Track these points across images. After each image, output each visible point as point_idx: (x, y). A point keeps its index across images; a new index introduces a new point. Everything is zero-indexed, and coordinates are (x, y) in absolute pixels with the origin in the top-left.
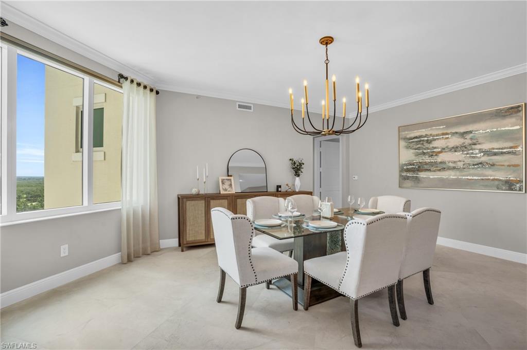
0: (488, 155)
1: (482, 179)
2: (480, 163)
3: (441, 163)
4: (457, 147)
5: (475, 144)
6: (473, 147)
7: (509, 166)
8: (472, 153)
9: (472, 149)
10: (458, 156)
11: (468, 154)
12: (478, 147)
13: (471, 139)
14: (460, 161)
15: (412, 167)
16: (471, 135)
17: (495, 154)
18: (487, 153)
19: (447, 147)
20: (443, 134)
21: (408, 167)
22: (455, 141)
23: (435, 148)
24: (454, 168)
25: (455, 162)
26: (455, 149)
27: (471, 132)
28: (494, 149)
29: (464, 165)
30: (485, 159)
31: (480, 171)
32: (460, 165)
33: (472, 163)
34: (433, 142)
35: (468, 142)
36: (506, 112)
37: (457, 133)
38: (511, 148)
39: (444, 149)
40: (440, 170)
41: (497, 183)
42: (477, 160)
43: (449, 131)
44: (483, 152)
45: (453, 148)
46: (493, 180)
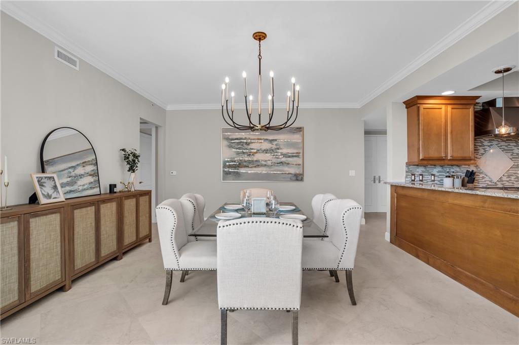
0: (286, 157)
1: (282, 173)
2: (281, 162)
3: (256, 161)
4: (267, 150)
5: (278, 149)
6: (278, 150)
7: (296, 165)
8: (277, 155)
9: (276, 152)
10: (268, 156)
11: (274, 155)
12: (280, 151)
13: (276, 145)
14: (269, 160)
15: (234, 163)
16: (276, 142)
17: (289, 157)
18: (285, 155)
19: (261, 149)
20: (258, 139)
21: (230, 164)
22: (266, 146)
23: (252, 149)
24: (265, 165)
25: (266, 161)
26: (266, 151)
27: (276, 140)
28: (288, 153)
29: (272, 163)
30: (284, 159)
31: (281, 168)
32: (269, 163)
33: (276, 162)
34: (251, 145)
35: (274, 147)
36: (295, 130)
37: (267, 139)
38: (297, 153)
39: (258, 150)
40: (255, 167)
41: (290, 175)
42: (279, 160)
43: (262, 138)
44: (283, 155)
45: (265, 150)
46: (288, 174)
